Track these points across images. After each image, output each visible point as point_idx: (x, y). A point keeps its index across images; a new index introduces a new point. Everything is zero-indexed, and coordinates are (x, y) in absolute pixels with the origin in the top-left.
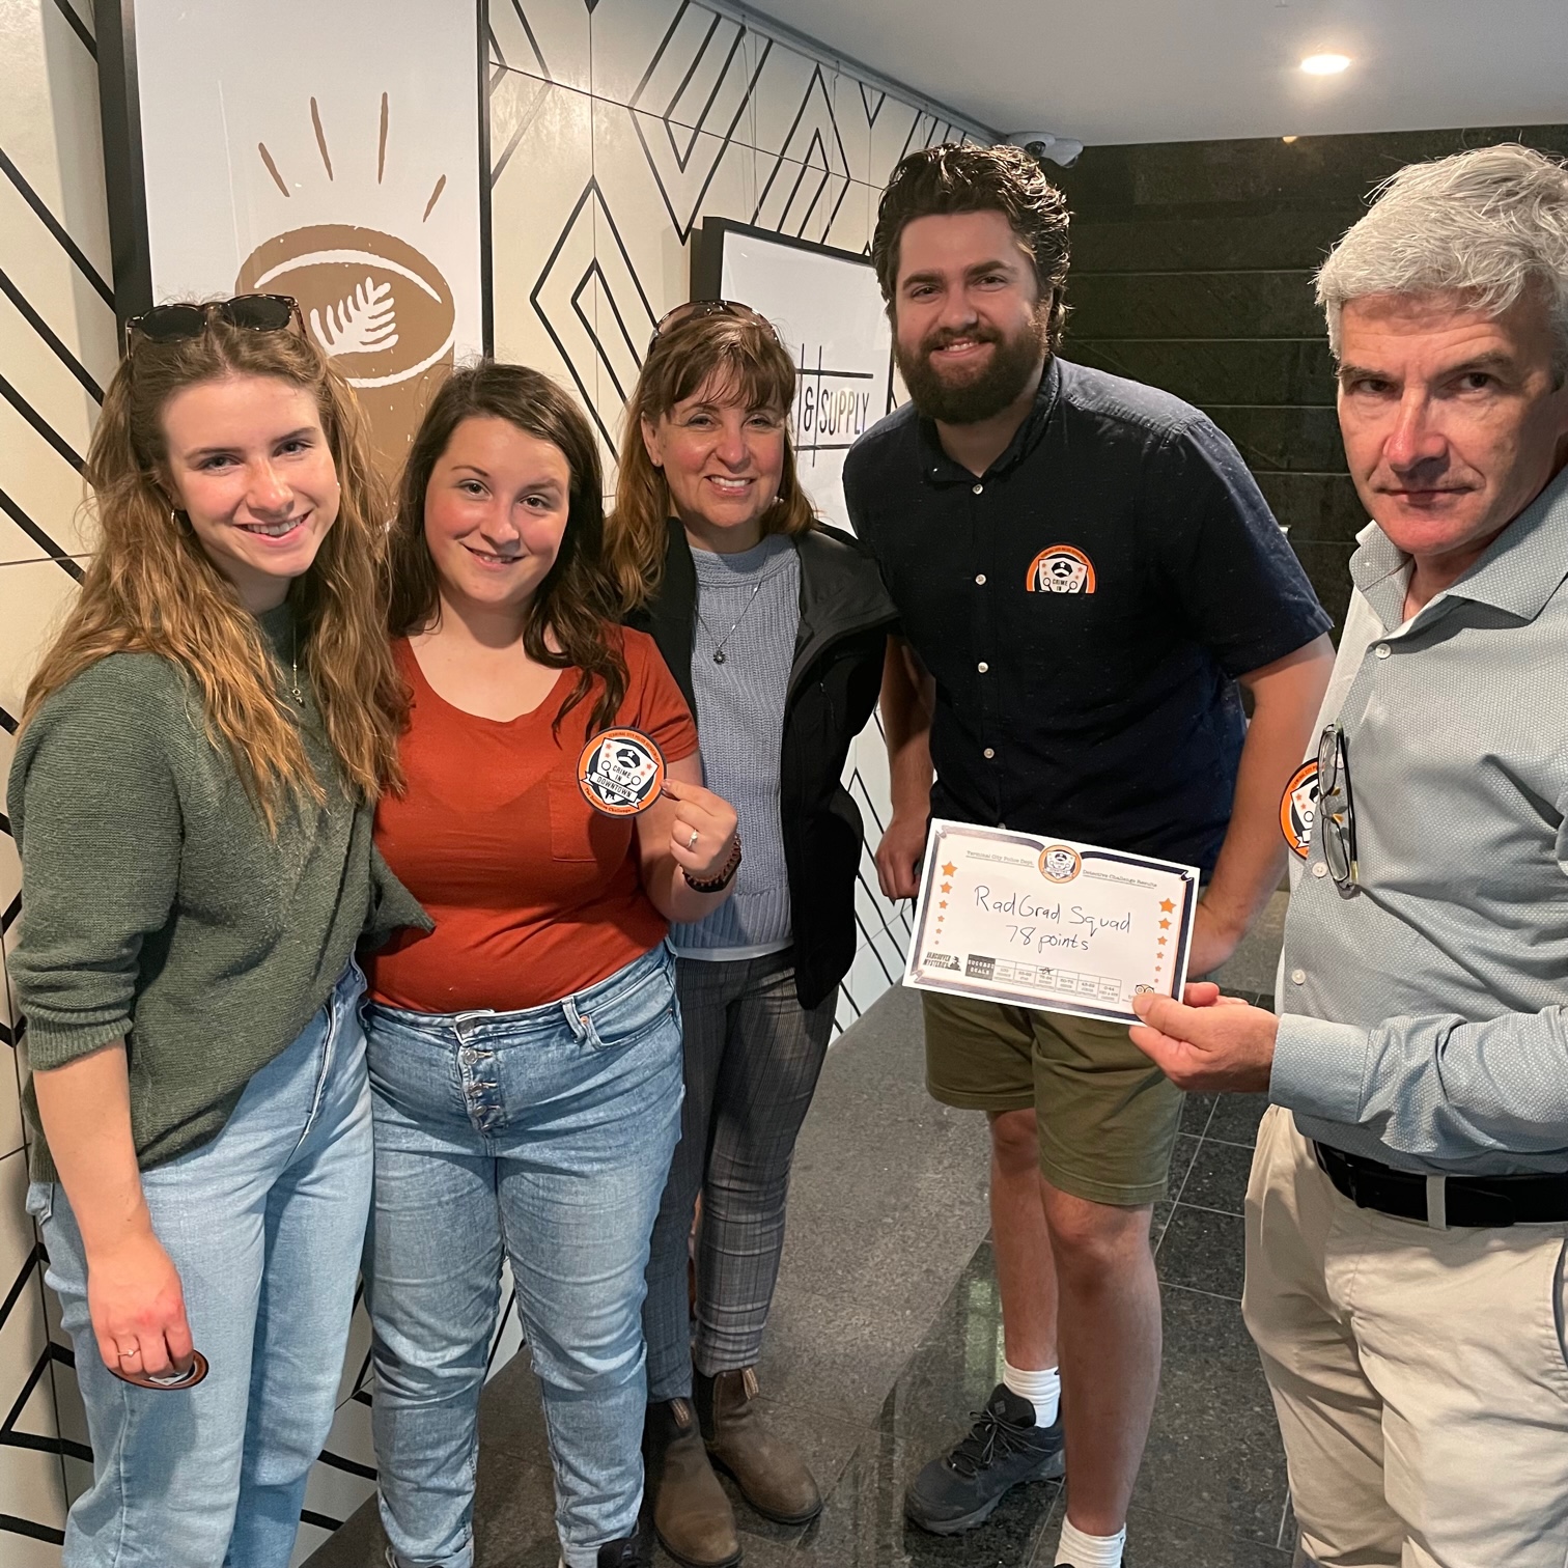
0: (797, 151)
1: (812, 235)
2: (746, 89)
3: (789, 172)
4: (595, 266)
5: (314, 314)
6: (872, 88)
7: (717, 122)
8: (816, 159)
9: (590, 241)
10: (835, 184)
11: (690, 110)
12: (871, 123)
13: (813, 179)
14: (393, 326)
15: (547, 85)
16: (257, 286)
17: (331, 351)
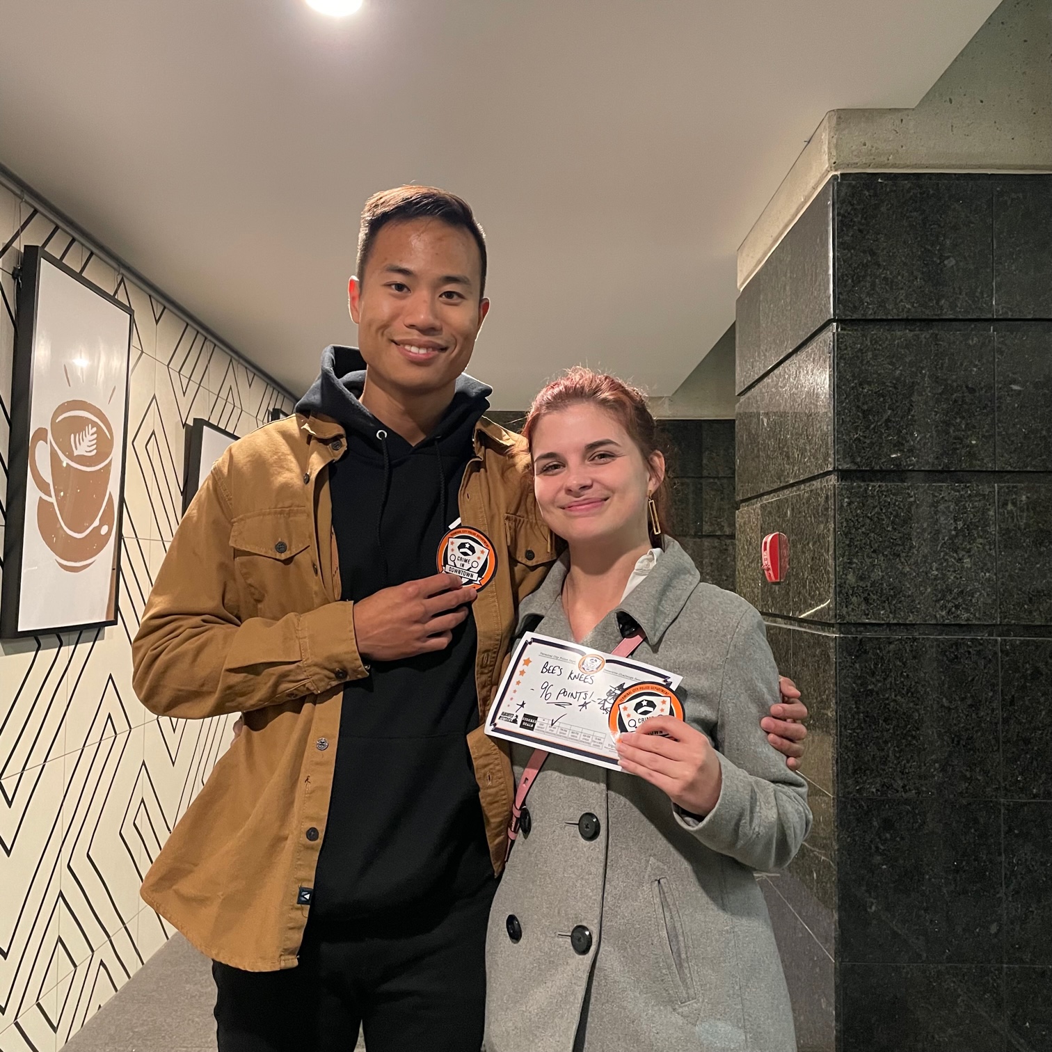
0: (224, 394)
1: (229, 430)
2: (207, 362)
3: (221, 403)
4: (153, 433)
5: (72, 435)
6: (250, 370)
7: (196, 377)
8: (230, 399)
9: (152, 422)
10: (237, 411)
11: (186, 371)
12: (250, 386)
13: (229, 407)
14: (95, 446)
15: (142, 352)
16: (57, 421)
17: (76, 453)
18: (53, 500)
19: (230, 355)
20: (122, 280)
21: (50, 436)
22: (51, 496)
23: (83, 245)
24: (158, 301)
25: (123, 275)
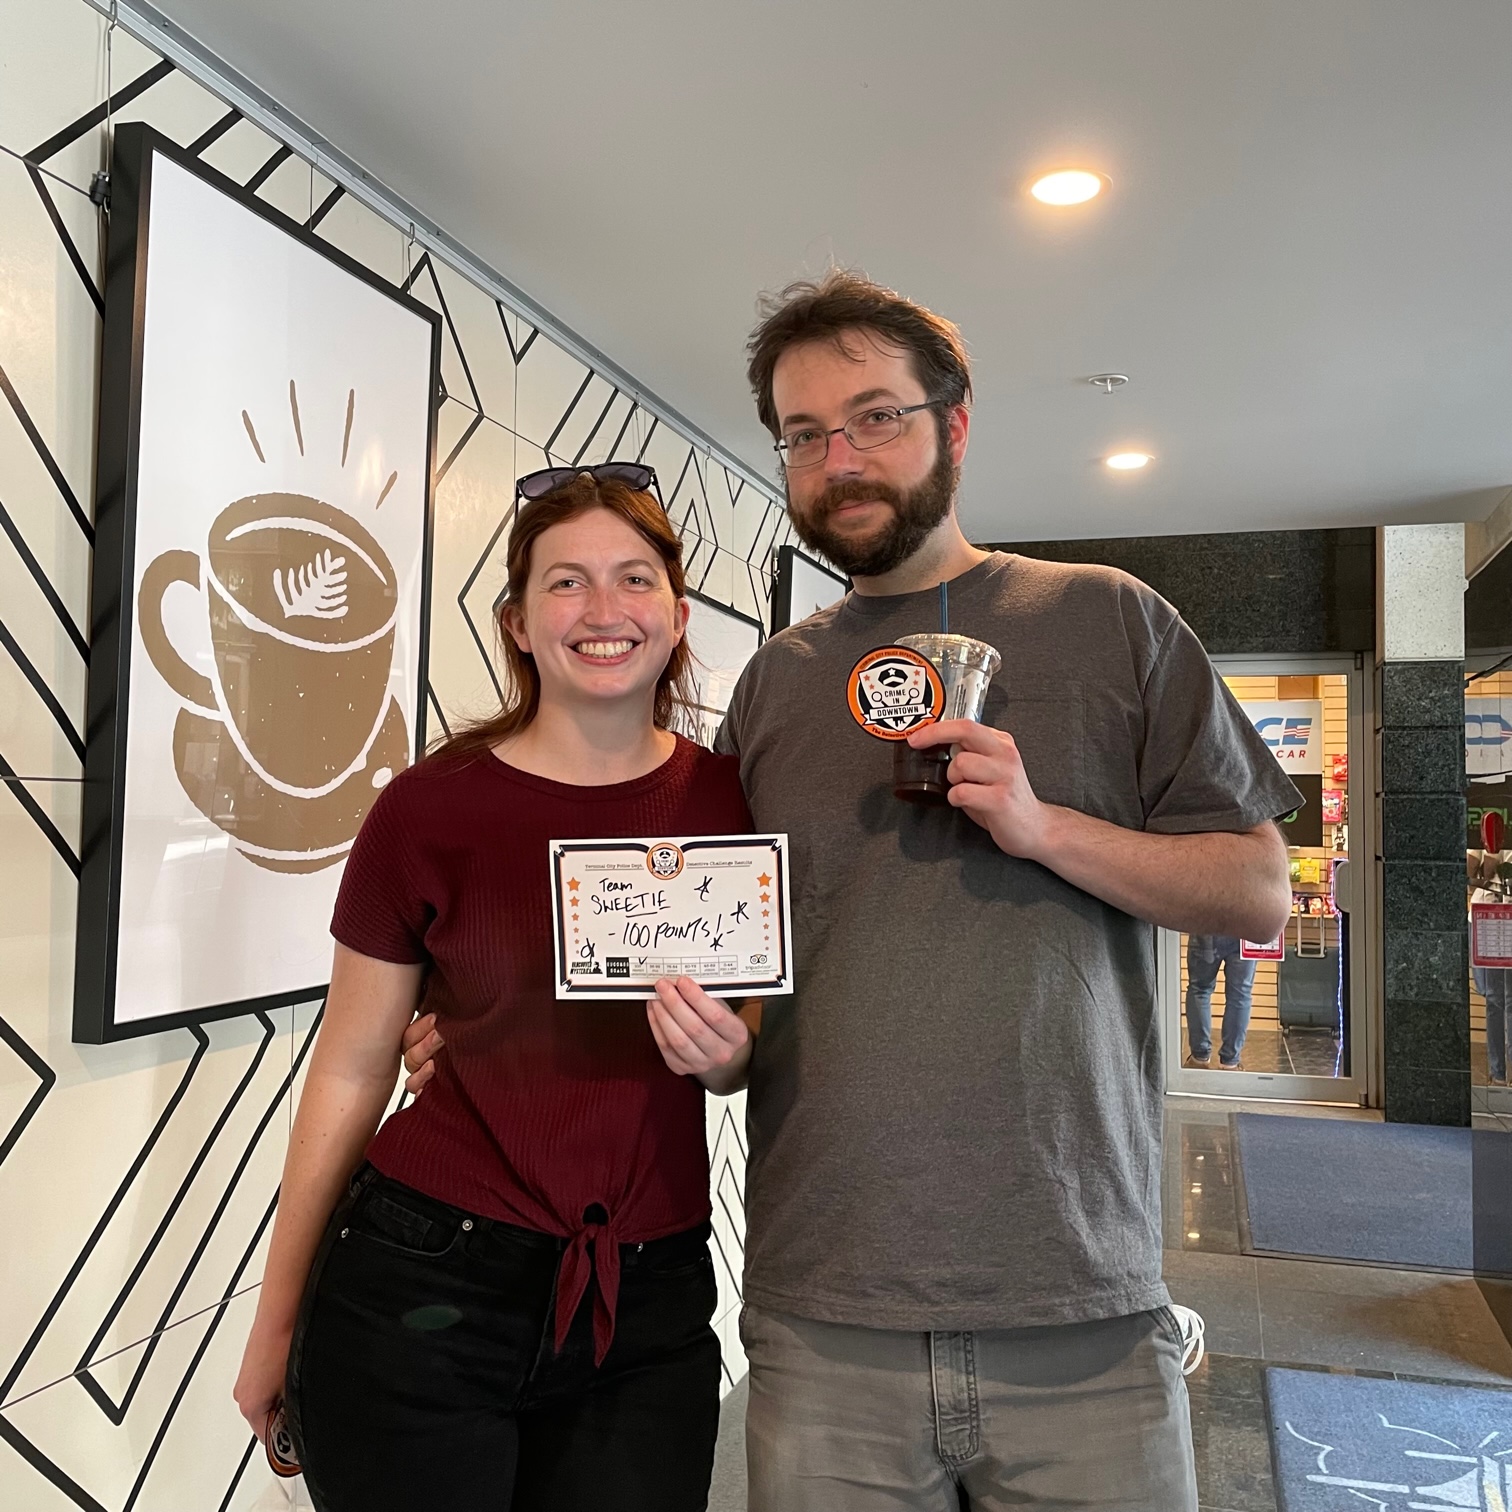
5: (277, 574)
6: (731, 471)
8: (692, 525)
10: (707, 550)
12: (734, 505)
13: (690, 541)
14: (344, 598)
15: (480, 417)
16: (228, 538)
17: (289, 611)
18: (223, 714)
19: (693, 443)
20: (425, 260)
21: (206, 570)
22: (214, 706)
23: (313, 165)
24: (518, 315)
25: (427, 248)
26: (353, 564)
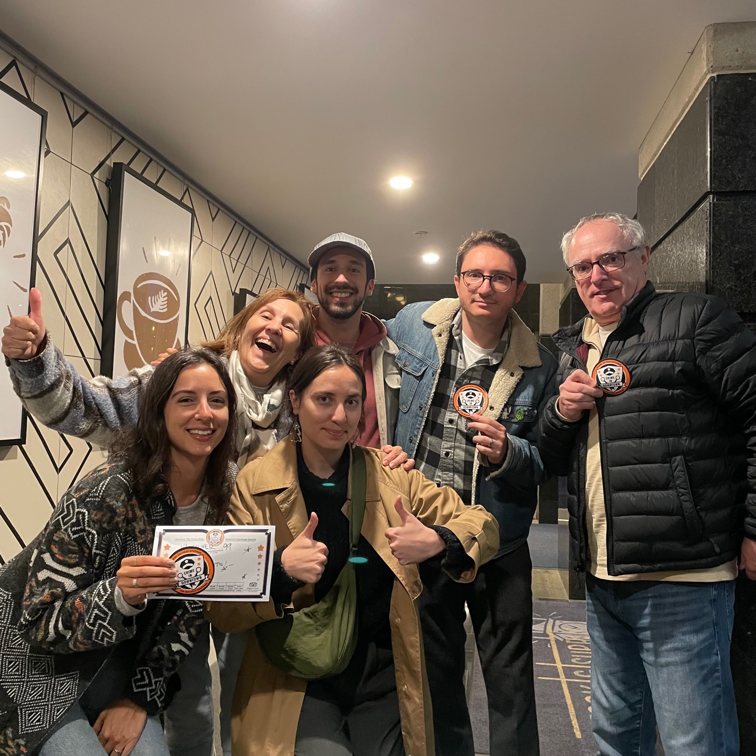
0: (263, 272)
2: (251, 250)
3: (261, 278)
4: (210, 298)
5: (150, 297)
6: (283, 256)
7: (243, 260)
8: (268, 276)
9: (210, 290)
11: (235, 255)
12: (283, 267)
13: (267, 282)
14: (166, 305)
15: (202, 241)
16: (138, 287)
17: (152, 310)
18: (135, 342)
19: (269, 246)
20: (187, 190)
21: (133, 298)
22: (133, 340)
23: (158, 164)
24: (213, 205)
25: (188, 185)
26: (169, 294)
